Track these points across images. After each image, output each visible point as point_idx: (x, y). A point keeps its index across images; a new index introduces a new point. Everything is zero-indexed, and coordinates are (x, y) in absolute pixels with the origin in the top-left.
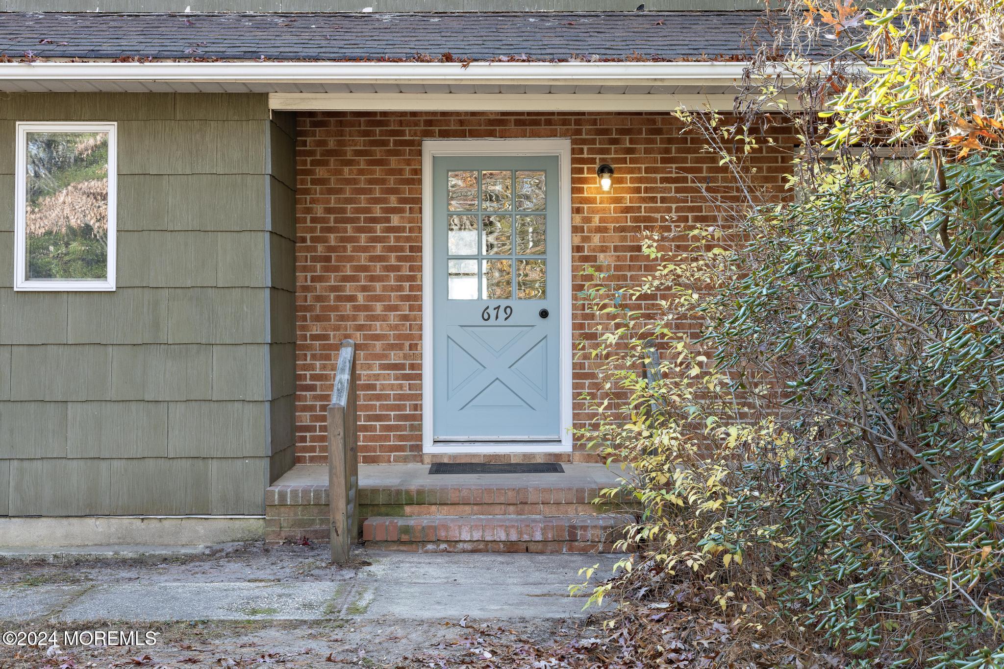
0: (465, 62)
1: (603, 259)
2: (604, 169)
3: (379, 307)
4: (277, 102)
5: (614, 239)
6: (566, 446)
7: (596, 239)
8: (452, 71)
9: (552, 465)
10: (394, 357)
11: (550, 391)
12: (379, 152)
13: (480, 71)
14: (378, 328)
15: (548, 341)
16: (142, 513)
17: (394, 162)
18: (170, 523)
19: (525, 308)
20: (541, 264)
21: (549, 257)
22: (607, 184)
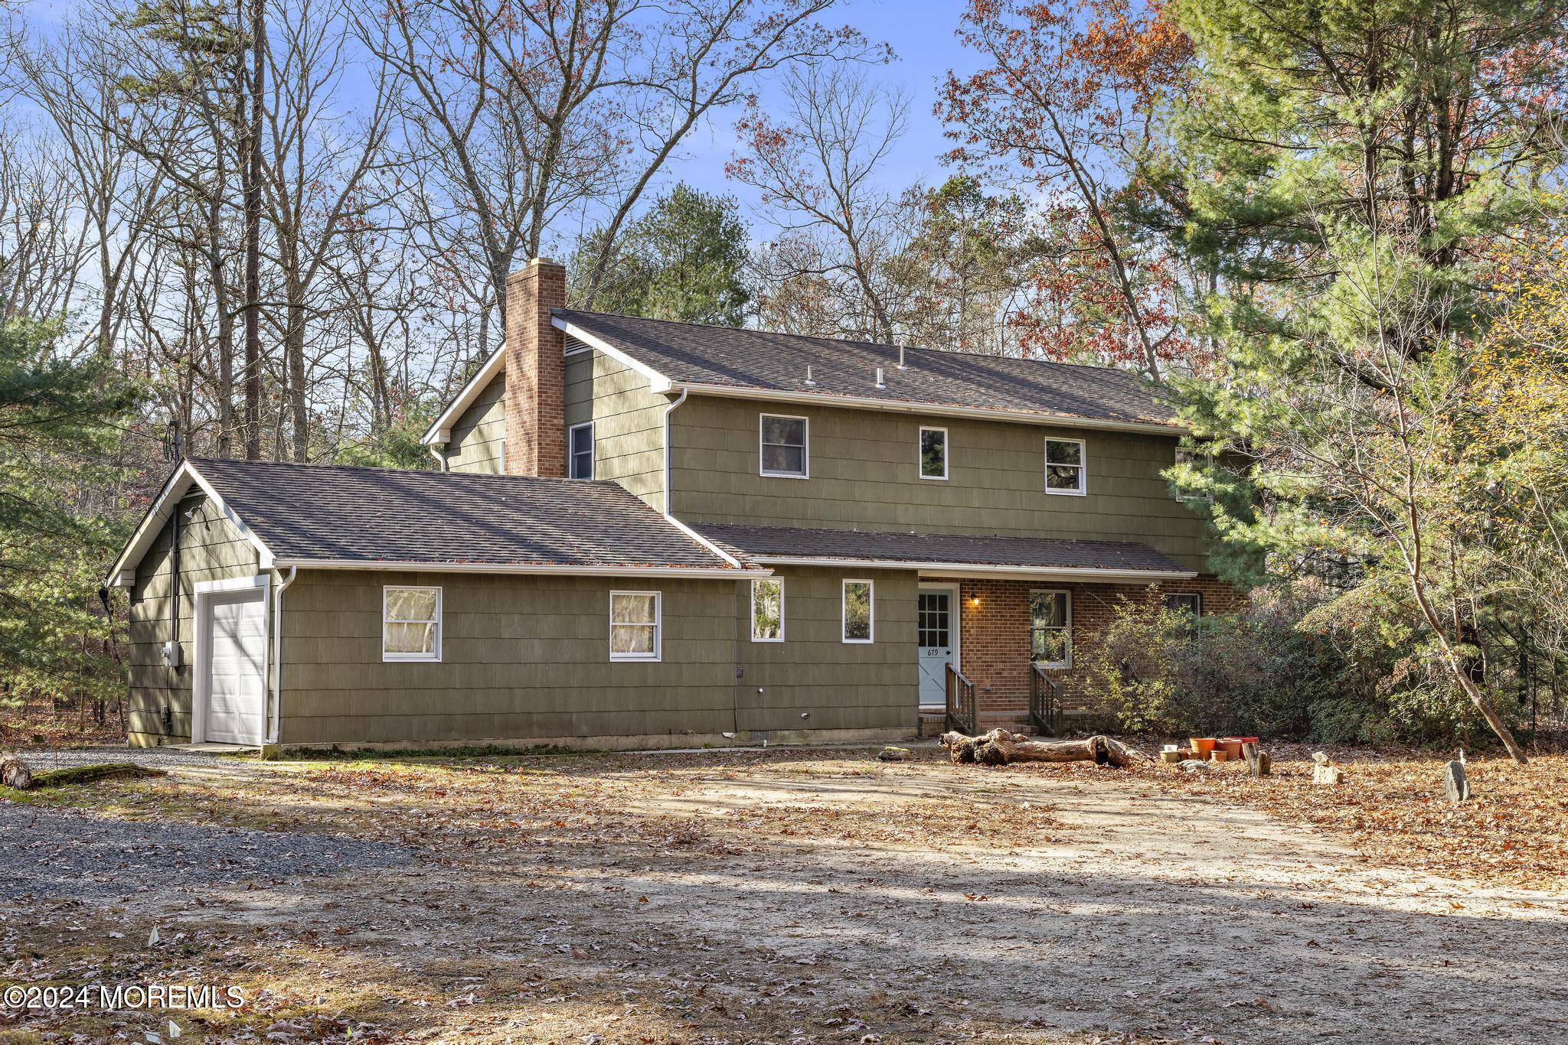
1: (973, 631)
2: (973, 596)
4: (920, 574)
5: (976, 624)
6: (957, 706)
7: (970, 623)
16: (881, 727)
18: (889, 731)
19: (942, 650)
20: (946, 633)
21: (949, 630)
22: (976, 602)
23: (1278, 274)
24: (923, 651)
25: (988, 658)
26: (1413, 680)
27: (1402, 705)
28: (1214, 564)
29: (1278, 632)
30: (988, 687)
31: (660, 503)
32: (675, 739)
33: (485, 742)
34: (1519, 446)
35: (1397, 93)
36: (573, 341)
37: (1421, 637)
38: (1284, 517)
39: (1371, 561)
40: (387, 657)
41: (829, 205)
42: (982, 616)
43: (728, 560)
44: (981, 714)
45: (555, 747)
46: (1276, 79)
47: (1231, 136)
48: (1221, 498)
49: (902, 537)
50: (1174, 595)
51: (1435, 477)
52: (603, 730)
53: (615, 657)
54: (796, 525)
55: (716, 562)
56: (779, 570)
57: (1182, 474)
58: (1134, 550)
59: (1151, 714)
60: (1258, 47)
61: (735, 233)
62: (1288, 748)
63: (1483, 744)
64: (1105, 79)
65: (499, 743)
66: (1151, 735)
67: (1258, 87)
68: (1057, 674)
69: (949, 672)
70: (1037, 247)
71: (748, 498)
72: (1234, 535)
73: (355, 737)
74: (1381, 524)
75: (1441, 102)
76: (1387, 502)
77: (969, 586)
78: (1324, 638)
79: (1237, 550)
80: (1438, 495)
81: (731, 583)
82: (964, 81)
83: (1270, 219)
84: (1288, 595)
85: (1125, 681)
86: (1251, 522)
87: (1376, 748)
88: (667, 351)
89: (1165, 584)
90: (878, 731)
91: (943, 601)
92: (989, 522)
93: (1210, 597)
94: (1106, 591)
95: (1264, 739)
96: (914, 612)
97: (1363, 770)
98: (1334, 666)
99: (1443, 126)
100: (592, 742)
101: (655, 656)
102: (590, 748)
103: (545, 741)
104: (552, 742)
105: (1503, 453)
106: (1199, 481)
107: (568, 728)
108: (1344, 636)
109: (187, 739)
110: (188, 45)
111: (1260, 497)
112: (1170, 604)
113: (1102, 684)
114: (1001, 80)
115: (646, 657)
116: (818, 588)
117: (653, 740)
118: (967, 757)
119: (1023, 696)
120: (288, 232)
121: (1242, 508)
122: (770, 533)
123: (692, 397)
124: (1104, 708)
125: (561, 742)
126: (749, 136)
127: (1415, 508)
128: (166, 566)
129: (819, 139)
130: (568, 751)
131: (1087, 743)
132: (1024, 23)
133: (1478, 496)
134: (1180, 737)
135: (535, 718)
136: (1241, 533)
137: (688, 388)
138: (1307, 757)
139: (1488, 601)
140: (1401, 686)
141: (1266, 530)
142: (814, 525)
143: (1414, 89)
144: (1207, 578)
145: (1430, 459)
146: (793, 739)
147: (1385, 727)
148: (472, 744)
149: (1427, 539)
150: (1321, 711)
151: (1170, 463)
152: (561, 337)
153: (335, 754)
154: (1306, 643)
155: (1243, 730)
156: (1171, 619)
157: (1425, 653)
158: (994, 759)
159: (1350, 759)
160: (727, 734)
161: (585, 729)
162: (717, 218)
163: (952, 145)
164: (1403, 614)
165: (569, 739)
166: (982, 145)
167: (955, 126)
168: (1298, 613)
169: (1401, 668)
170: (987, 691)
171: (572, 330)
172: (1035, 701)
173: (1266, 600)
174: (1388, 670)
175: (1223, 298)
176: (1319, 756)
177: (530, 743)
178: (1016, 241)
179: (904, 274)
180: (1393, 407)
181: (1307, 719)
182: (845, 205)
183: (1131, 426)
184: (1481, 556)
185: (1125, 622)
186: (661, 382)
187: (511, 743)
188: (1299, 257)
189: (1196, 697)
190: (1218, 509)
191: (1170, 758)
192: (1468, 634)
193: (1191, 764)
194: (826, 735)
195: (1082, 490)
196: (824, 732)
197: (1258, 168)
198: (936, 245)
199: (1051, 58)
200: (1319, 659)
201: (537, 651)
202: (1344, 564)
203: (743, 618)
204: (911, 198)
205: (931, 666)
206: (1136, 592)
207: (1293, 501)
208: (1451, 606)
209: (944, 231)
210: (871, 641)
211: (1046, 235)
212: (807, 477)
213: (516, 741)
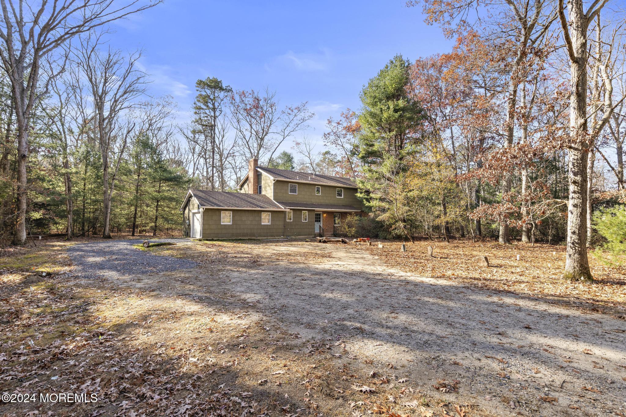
1: (324, 220)
4: (316, 210)
19: (319, 223)
21: (320, 219)
22: (325, 215)
23: (374, 163)
24: (316, 223)
25: (327, 224)
26: (395, 228)
27: (393, 233)
28: (363, 209)
29: (373, 220)
30: (327, 229)
31: (272, 198)
32: (273, 238)
33: (240, 238)
34: (413, 190)
35: (394, 133)
36: (259, 172)
37: (397, 221)
38: (375, 202)
39: (389, 209)
40: (222, 223)
41: (307, 154)
42: (326, 217)
43: (282, 208)
44: (325, 233)
46: (374, 131)
47: (367, 140)
48: (365, 198)
49: (313, 204)
50: (357, 214)
51: (400, 195)
52: (261, 236)
53: (262, 224)
54: (294, 202)
55: (280, 208)
56: (291, 209)
57: (358, 195)
58: (351, 207)
59: (353, 234)
60: (372, 125)
61: (292, 158)
62: (375, 240)
63: (407, 239)
64: (348, 133)
65: (242, 238)
66: (353, 237)
67: (372, 132)
68: (337, 227)
69: (320, 226)
70: (339, 161)
71: (286, 198)
72: (367, 205)
73: (216, 237)
74: (390, 202)
75: (400, 135)
76: (391, 199)
77: (324, 212)
78: (381, 221)
79: (367, 207)
80: (401, 198)
81: (282, 212)
82: (326, 134)
83: (373, 153)
84: (375, 214)
85: (348, 228)
86: (370, 202)
87: (390, 240)
88: (274, 173)
89: (355, 212)
90: (308, 236)
91: (320, 215)
92: (327, 202)
93: (363, 215)
94: (346, 213)
95: (371, 238)
96: (315, 216)
97: (387, 244)
98: (382, 226)
99: (401, 139)
100: (258, 238)
101: (270, 224)
103: (250, 238)
105: (411, 191)
106: (361, 196)
107: (254, 236)
108: (384, 221)
109: (190, 237)
110: (203, 125)
111: (371, 198)
112: (356, 216)
113: (345, 229)
114: (332, 133)
115: (268, 224)
116: (298, 213)
117: (269, 238)
118: (320, 242)
119: (332, 230)
120: (221, 156)
121: (368, 200)
122: (290, 203)
123: (277, 181)
124: (345, 232)
125: (253, 238)
126: (295, 143)
127: (396, 200)
128: (187, 208)
129: (305, 144)
130: (254, 240)
131: (340, 239)
132: (336, 125)
133: (407, 198)
134: (357, 238)
135: (248, 234)
136: (367, 204)
137: (276, 179)
138: (377, 241)
139: (408, 215)
140: (393, 230)
141: (373, 203)
142: (298, 202)
143: (397, 131)
144: (362, 211)
145: (398, 192)
146: (294, 237)
147: (391, 236)
148: (237, 238)
149: (398, 205)
150: (381, 234)
151: (357, 192)
152: (257, 171)
153: (212, 240)
154: (378, 222)
155: (368, 236)
156: (356, 218)
157: (397, 224)
158: (325, 242)
159: (385, 242)
160: (282, 237)
161: (257, 236)
162: (290, 156)
163: (325, 143)
164: (394, 218)
166: (329, 143)
167: (325, 140)
168: (377, 217)
169: (393, 227)
171: (259, 169)
172: (334, 231)
173: (372, 215)
174: (391, 227)
175: (366, 167)
176: (379, 243)
177: (247, 238)
178: (336, 161)
179: (318, 165)
180: (393, 184)
181: (378, 235)
182: (309, 154)
183: (351, 187)
184: (407, 208)
185: (349, 218)
186: (272, 178)
187: (244, 238)
188: (379, 160)
189: (360, 231)
190: (364, 200)
191: (355, 242)
192: (404, 221)
193: (358, 243)
194: (299, 237)
195: (342, 197)
197: (372, 145)
198: (324, 161)
199: (340, 130)
200: (380, 225)
201: (249, 222)
202: (384, 209)
203: (285, 217)
204: (319, 153)
205: (317, 225)
206: (350, 213)
207: (377, 199)
208: (402, 216)
209: (325, 159)
210: (307, 221)
211: (341, 160)
212: (297, 194)
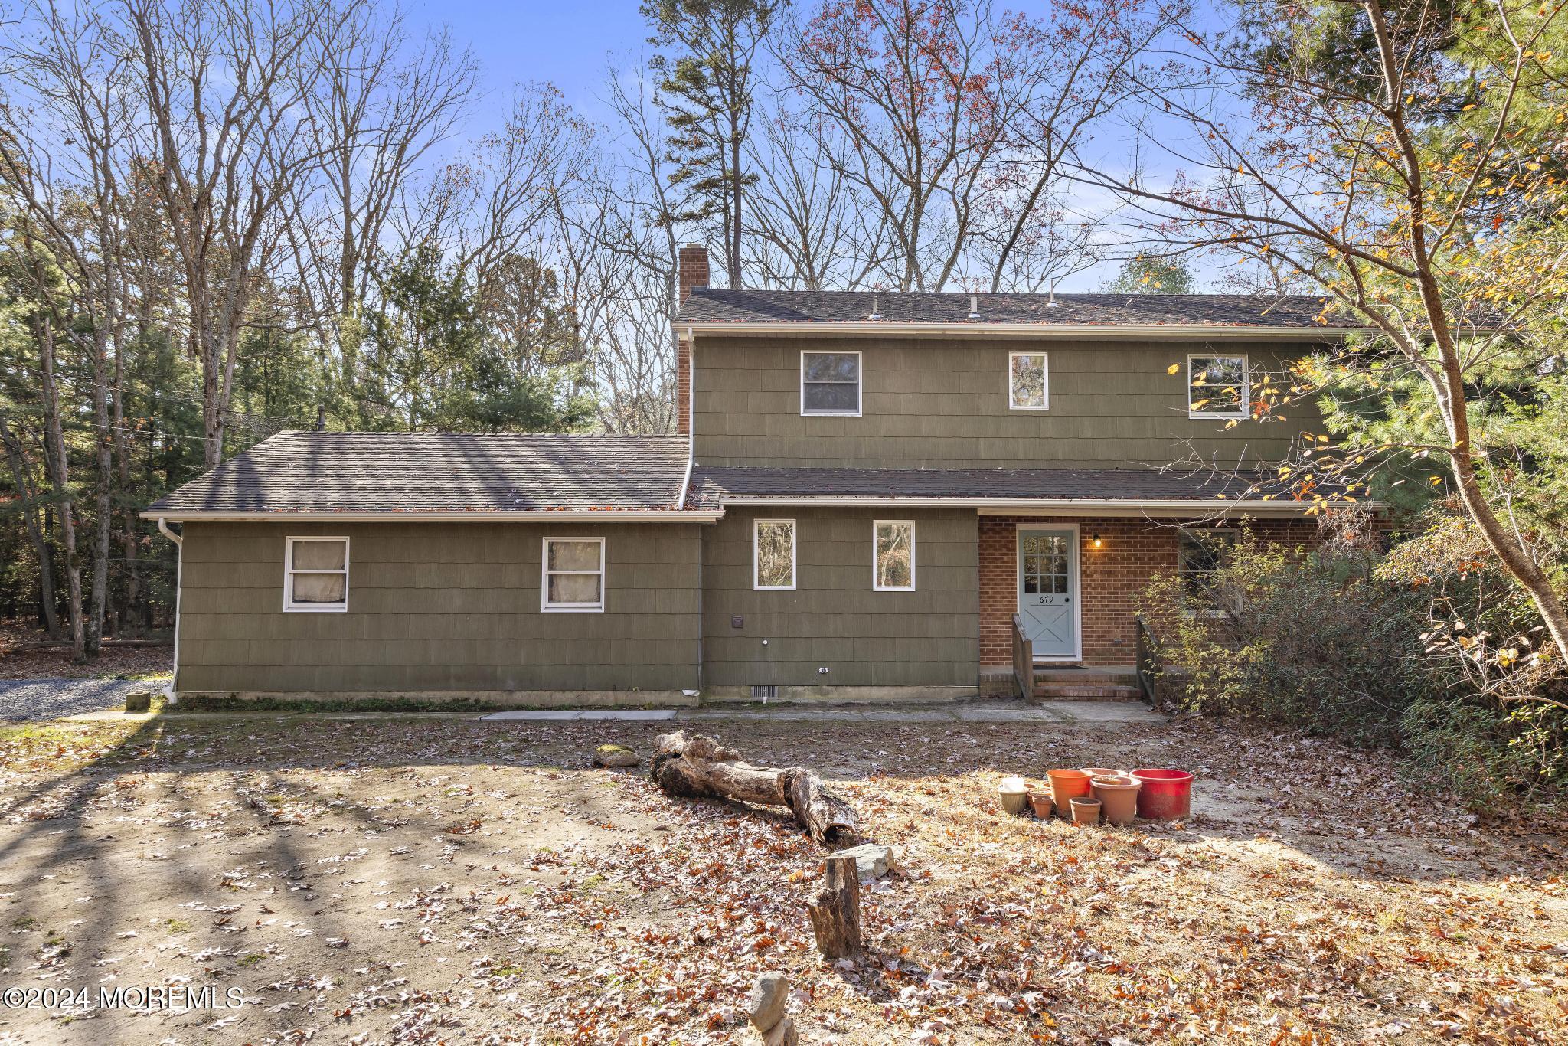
0: (1071, 498)
1: (1095, 576)
2: (1096, 537)
3: (998, 597)
4: (980, 513)
5: (1100, 568)
6: (1079, 658)
7: (1092, 567)
8: (1065, 502)
9: (1074, 666)
10: (1006, 619)
11: (1070, 634)
12: (998, 529)
13: (1076, 502)
14: (998, 606)
15: (1069, 613)
16: (927, 684)
17: (1005, 533)
18: (938, 689)
19: (1059, 598)
20: (1065, 578)
21: (1069, 575)
22: (1098, 543)
24: (1033, 598)
25: (1118, 606)
30: (1119, 639)
31: (692, 449)
32: (623, 696)
40: (289, 607)
42: (1108, 559)
45: (477, 701)
49: (980, 474)
52: (532, 685)
53: (548, 607)
54: (846, 465)
65: (412, 695)
71: (786, 439)
73: (253, 685)
77: (1092, 525)
90: (923, 689)
91: (1065, 542)
92: (1107, 454)
100: (520, 697)
101: (601, 607)
102: (518, 703)
103: (464, 694)
104: (472, 696)
107: (490, 681)
115: (588, 607)
116: (841, 531)
117: (594, 697)
125: (484, 696)
135: (453, 670)
137: (692, 327)
142: (870, 465)
146: (807, 696)
148: (382, 695)
153: (233, 702)
160: (687, 692)
161: (510, 684)
165: (493, 694)
170: (1117, 643)
172: (1142, 658)
177: (448, 696)
187: (426, 696)
194: (852, 692)
195: (1244, 413)
196: (849, 689)
201: (456, 601)
205: (1043, 614)
210: (913, 588)
212: (860, 414)
213: (431, 694)
